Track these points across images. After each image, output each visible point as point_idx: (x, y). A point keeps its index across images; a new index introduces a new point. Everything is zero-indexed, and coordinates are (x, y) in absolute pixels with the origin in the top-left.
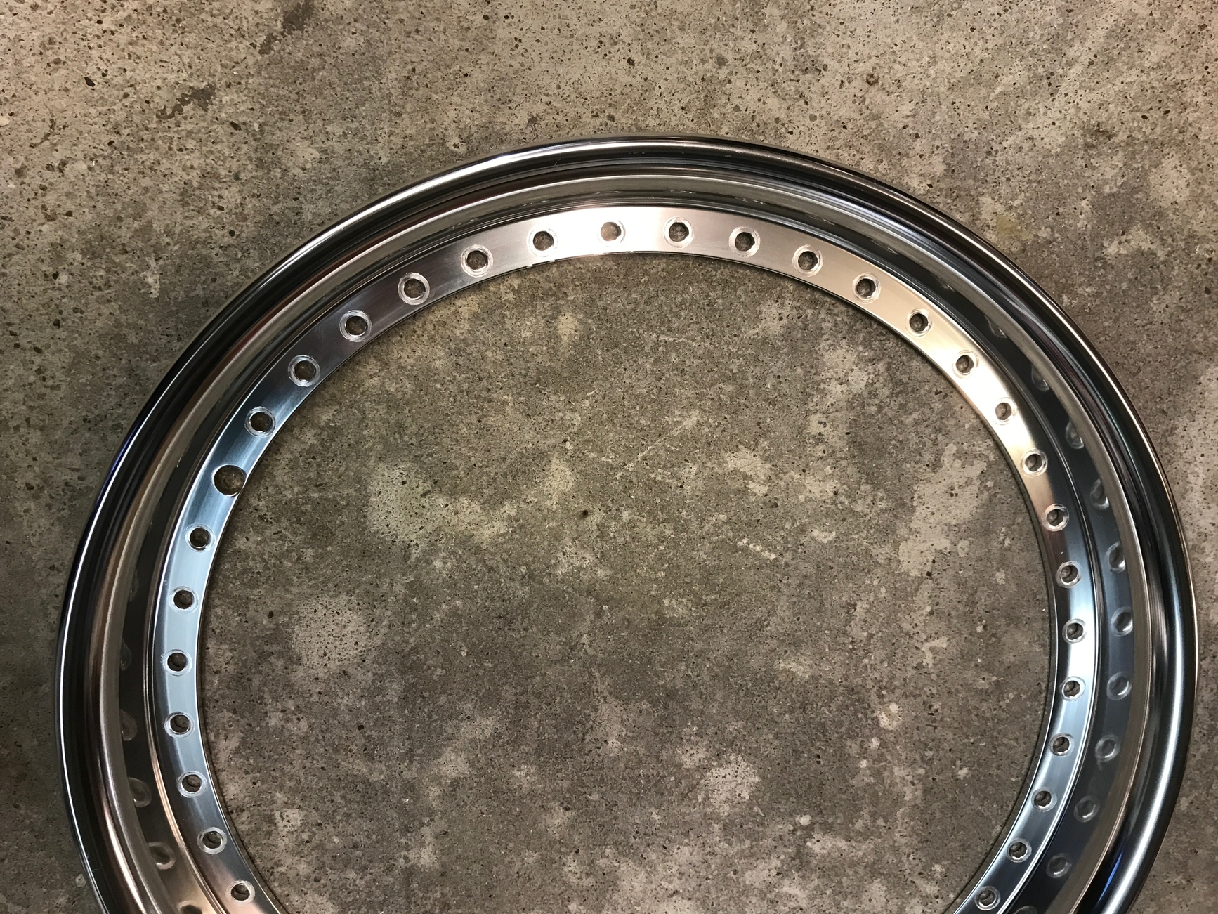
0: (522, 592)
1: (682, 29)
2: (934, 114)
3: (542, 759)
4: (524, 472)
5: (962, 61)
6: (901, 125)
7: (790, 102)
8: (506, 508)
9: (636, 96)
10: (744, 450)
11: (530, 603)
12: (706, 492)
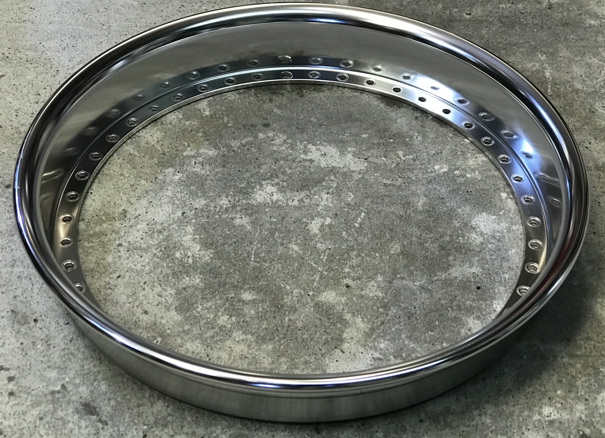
0: (393, 310)
1: (104, 259)
2: (146, 173)
3: (488, 298)
4: (327, 311)
5: (123, 166)
6: (151, 184)
7: (140, 221)
8: (348, 318)
9: (135, 275)
10: (308, 227)
11: (399, 306)
12: (331, 239)
